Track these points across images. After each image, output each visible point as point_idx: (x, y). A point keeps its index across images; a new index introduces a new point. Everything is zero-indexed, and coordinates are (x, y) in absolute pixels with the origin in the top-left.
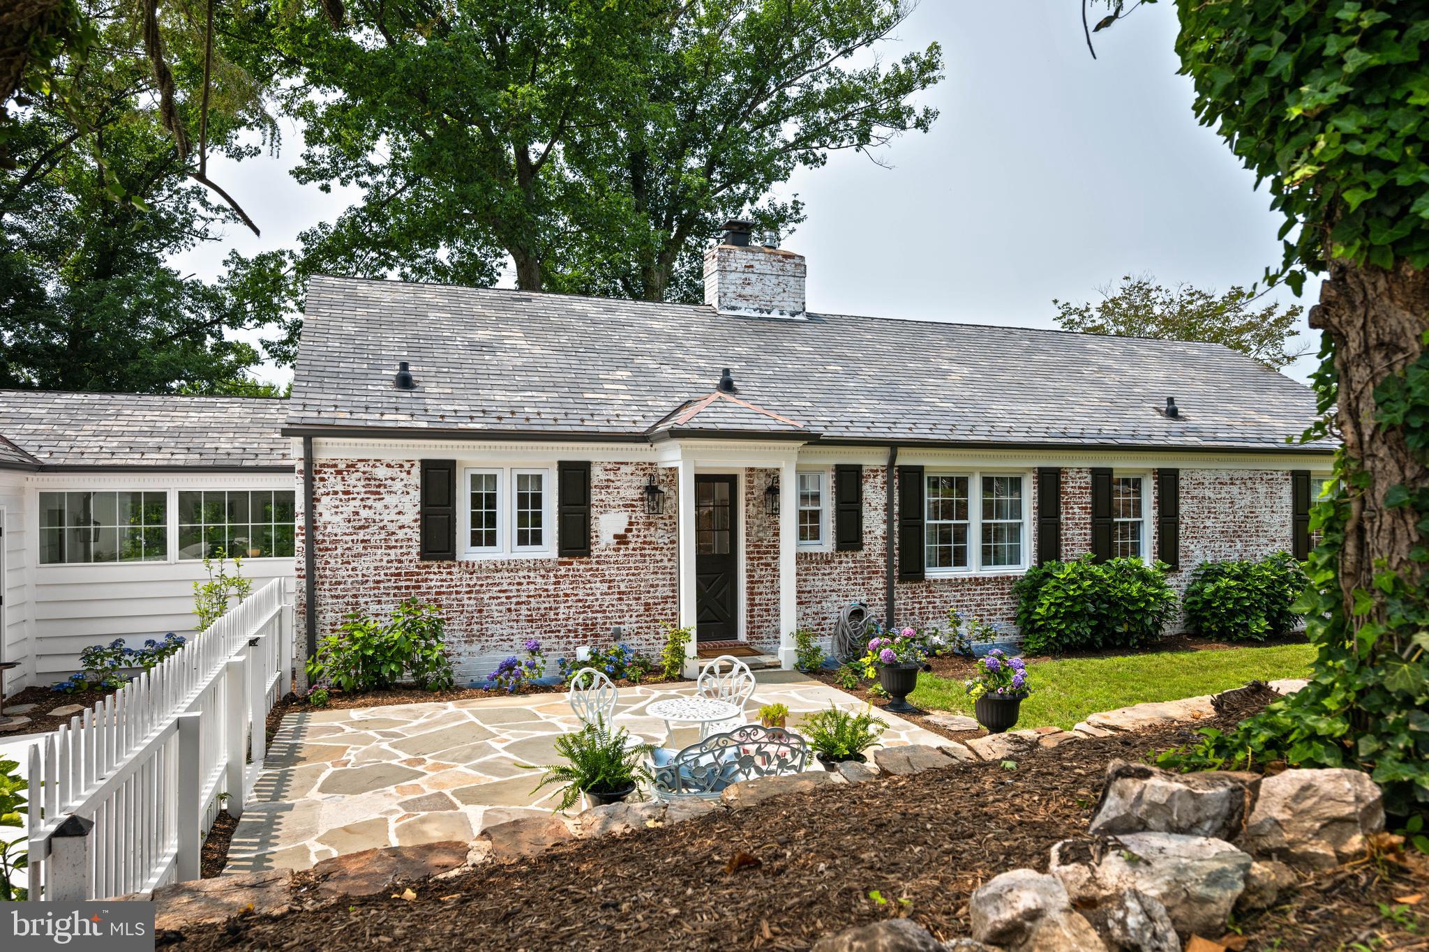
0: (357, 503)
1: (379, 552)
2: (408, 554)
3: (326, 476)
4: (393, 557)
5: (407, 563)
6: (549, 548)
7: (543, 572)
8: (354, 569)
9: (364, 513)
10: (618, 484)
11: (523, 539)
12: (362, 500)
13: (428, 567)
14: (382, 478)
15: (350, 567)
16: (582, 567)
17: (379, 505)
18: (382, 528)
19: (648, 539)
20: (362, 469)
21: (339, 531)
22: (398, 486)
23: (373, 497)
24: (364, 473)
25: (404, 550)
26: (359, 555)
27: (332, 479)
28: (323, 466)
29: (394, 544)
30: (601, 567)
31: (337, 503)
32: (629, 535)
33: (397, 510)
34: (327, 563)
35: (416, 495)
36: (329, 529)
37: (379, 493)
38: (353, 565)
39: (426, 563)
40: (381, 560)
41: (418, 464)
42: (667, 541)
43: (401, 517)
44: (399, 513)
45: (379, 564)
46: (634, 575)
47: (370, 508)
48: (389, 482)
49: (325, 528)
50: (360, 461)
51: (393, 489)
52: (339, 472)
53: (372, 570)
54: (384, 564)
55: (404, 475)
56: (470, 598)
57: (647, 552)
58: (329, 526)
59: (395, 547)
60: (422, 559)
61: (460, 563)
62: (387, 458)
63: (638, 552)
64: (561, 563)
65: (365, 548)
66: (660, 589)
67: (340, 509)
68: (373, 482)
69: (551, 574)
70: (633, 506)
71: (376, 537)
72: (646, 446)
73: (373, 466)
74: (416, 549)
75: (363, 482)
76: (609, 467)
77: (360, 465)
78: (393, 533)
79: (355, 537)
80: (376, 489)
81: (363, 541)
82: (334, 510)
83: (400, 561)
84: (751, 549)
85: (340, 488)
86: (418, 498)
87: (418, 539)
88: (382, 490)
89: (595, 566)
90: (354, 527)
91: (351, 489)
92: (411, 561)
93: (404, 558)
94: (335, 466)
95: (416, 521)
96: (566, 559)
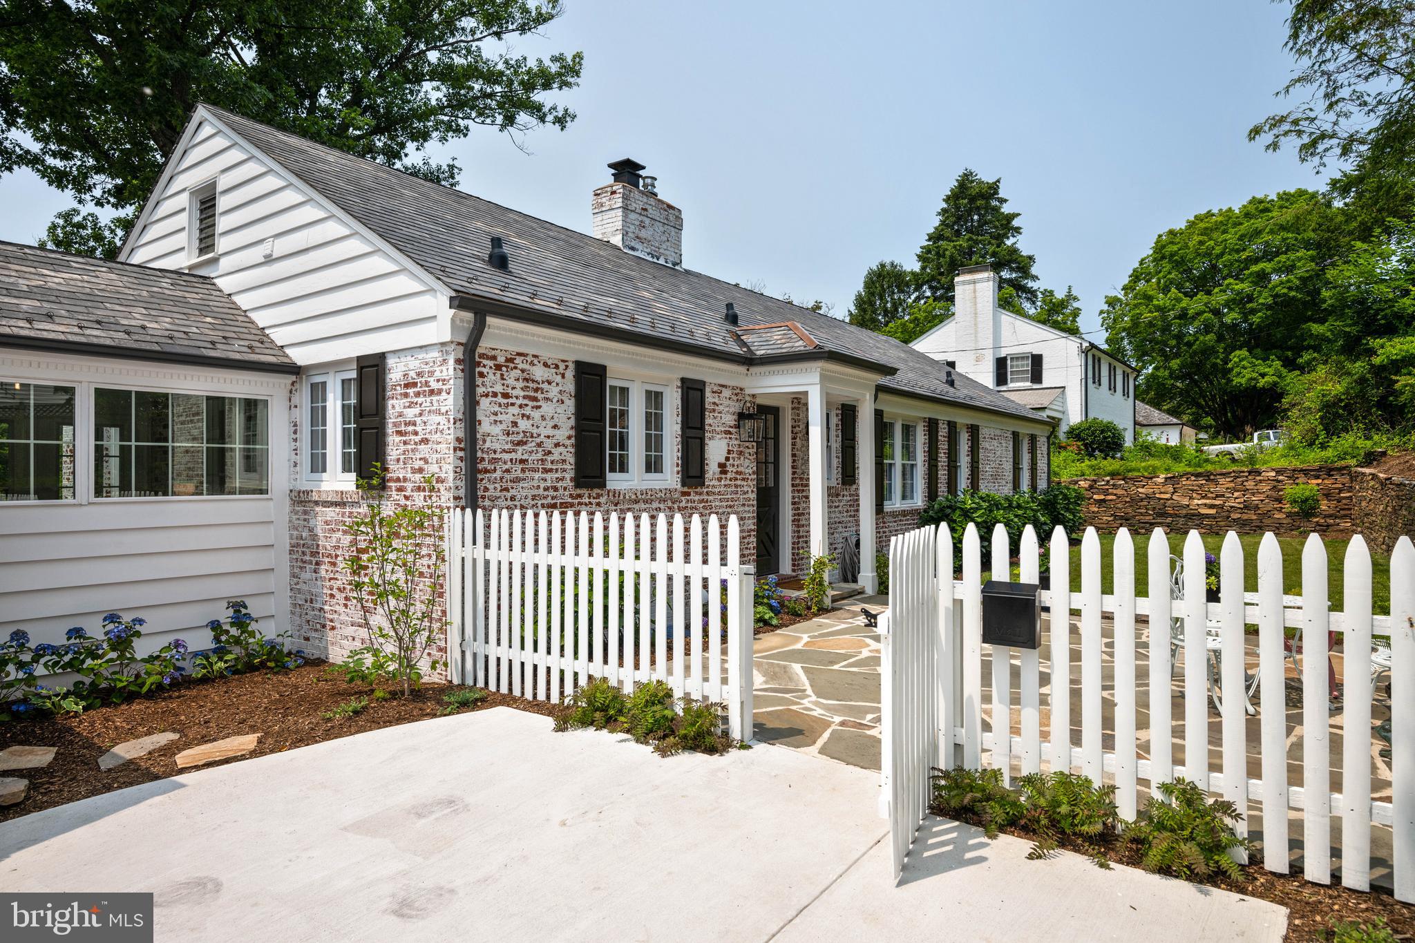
0: (515, 410)
1: (537, 475)
2: (562, 479)
3: (485, 370)
4: (549, 484)
5: (561, 491)
6: (670, 478)
7: (670, 504)
8: (513, 498)
9: (524, 425)
10: (721, 408)
11: (648, 469)
12: (521, 406)
13: (580, 496)
14: (540, 379)
15: (509, 495)
16: (697, 498)
17: (536, 415)
18: (539, 445)
19: (739, 469)
20: (520, 366)
21: (497, 446)
22: (553, 392)
23: (531, 404)
24: (523, 371)
25: (559, 475)
26: (517, 480)
27: (491, 376)
28: (482, 356)
29: (549, 466)
30: (710, 498)
31: (497, 408)
32: (728, 463)
33: (552, 424)
34: (486, 489)
35: (570, 404)
36: (488, 445)
37: (535, 399)
38: (513, 492)
39: (579, 491)
40: (539, 487)
41: (572, 366)
42: (751, 471)
43: (556, 432)
44: (555, 427)
45: (536, 492)
46: (730, 507)
47: (528, 417)
48: (545, 386)
49: (484, 441)
50: (519, 354)
51: (550, 395)
52: (498, 367)
53: (529, 500)
54: (541, 491)
55: (559, 378)
57: (739, 482)
58: (488, 439)
59: (551, 470)
60: (578, 486)
61: (609, 491)
62: (545, 355)
63: (733, 483)
64: (684, 494)
65: (523, 470)
66: (746, 521)
67: (499, 417)
68: (531, 385)
69: (676, 506)
70: (730, 433)
71: (534, 457)
72: (742, 369)
73: (532, 364)
74: (569, 475)
75: (521, 384)
76: (716, 389)
77: (518, 360)
78: (550, 452)
79: (513, 456)
80: (534, 392)
81: (522, 461)
82: (493, 418)
83: (556, 489)
84: (798, 482)
85: (499, 388)
86: (572, 409)
87: (572, 460)
88: (539, 395)
89: (705, 497)
90: (512, 442)
91: (509, 391)
92: (565, 489)
93: (559, 485)
94: (494, 358)
95: (569, 438)
96: (686, 489)
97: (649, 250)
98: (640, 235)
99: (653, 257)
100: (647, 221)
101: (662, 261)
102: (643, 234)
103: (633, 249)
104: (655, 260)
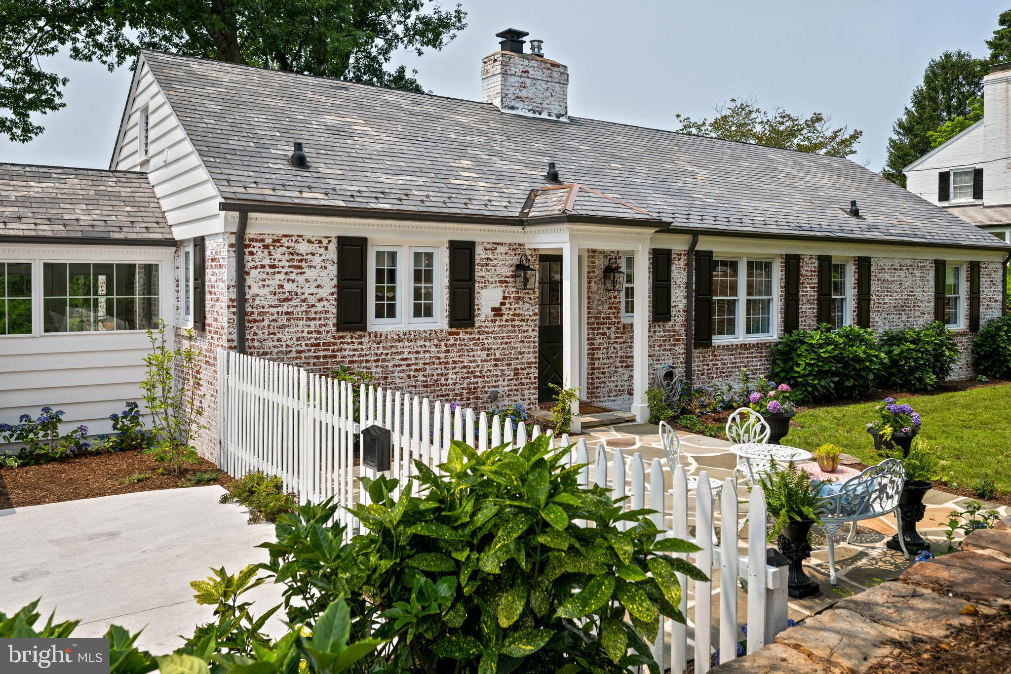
0: (282, 276)
1: (301, 323)
2: (325, 325)
3: (254, 250)
4: (312, 329)
5: (324, 334)
6: (440, 320)
7: (436, 342)
8: (279, 340)
9: (288, 287)
10: (495, 262)
11: (417, 314)
12: (286, 274)
13: (342, 337)
14: (304, 253)
15: (276, 338)
16: (467, 337)
17: (301, 279)
18: (304, 301)
19: (517, 312)
20: (286, 244)
21: (265, 303)
22: (317, 261)
23: (296, 271)
24: (288, 248)
25: (322, 322)
26: (283, 327)
27: (260, 254)
28: (251, 240)
29: (313, 316)
30: (481, 337)
31: (265, 276)
32: (503, 308)
33: (316, 284)
34: (255, 334)
35: (333, 270)
36: (257, 302)
37: (300, 267)
38: (278, 336)
39: (341, 334)
40: (303, 331)
41: (334, 241)
42: (531, 313)
43: (319, 290)
44: (318, 286)
45: (300, 335)
46: (506, 343)
47: (293, 281)
48: (309, 257)
49: (254, 300)
50: (284, 236)
51: (314, 264)
52: (266, 247)
53: (294, 341)
54: (305, 334)
55: (322, 251)
56: (377, 367)
57: (516, 323)
58: (257, 299)
59: (314, 319)
60: (338, 330)
61: (370, 334)
62: (308, 234)
63: (510, 323)
64: (451, 334)
65: (288, 320)
66: (526, 355)
67: (267, 282)
68: (295, 257)
69: (443, 344)
70: (506, 282)
71: (298, 309)
72: (518, 229)
73: (297, 242)
74: (332, 321)
75: (287, 257)
76: (489, 246)
77: (284, 240)
78: (313, 306)
79: (280, 309)
80: (299, 263)
81: (287, 313)
82: (261, 283)
83: (319, 332)
84: (592, 320)
85: (266, 262)
86: (335, 273)
87: (335, 311)
88: (303, 264)
89: (477, 336)
90: (279, 300)
91: (276, 263)
92: (328, 332)
93: (322, 329)
94: (263, 240)
95: (332, 294)
96: (454, 330)
97: (530, 107)
98: (521, 95)
99: (534, 112)
100: (528, 81)
101: (544, 116)
102: (524, 93)
103: (513, 108)
104: (537, 116)
